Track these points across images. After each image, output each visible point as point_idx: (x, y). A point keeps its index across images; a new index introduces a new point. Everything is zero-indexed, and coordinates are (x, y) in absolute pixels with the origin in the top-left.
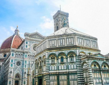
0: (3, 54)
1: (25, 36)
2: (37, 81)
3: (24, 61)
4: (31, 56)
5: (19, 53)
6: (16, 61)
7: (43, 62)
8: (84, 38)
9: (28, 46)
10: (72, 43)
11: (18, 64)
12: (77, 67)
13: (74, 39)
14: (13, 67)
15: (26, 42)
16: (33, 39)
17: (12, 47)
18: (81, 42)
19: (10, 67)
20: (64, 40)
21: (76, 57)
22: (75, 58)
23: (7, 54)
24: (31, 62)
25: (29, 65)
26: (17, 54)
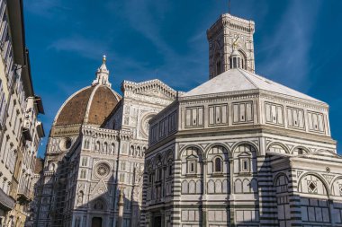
0: (61, 139)
2: (147, 223)
3: (120, 162)
4: (139, 147)
5: (106, 139)
6: (96, 162)
7: (165, 169)
8: (286, 104)
9: (130, 118)
10: (249, 118)
11: (102, 171)
13: (255, 106)
14: (86, 179)
17: (86, 120)
18: (274, 115)
19: (79, 178)
20: (224, 109)
23: (74, 139)
24: (138, 165)
25: (132, 175)
26: (98, 142)
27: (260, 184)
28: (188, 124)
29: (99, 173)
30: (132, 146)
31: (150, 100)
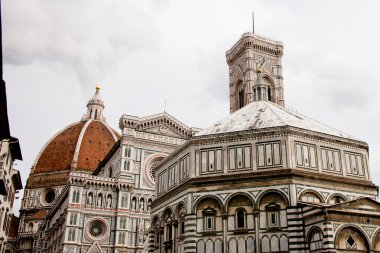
0: (41, 190)
1: (122, 127)
3: (119, 219)
4: (142, 199)
5: (101, 190)
6: (88, 220)
7: (176, 226)
8: (319, 143)
9: (131, 162)
10: (277, 162)
11: (96, 230)
12: (291, 246)
13: (283, 147)
14: (75, 242)
15: (124, 148)
16: (152, 137)
17: (75, 166)
18: (306, 157)
19: (66, 241)
21: (289, 211)
22: (283, 213)
23: (59, 190)
24: (142, 222)
25: (134, 235)
26: (91, 194)
27: (291, 240)
28: (204, 169)
29: (92, 233)
30: (134, 198)
31: (157, 138)
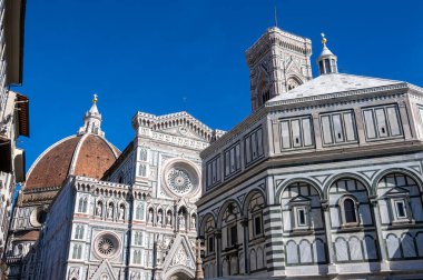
3: (133, 233)
5: (111, 198)
6: (97, 234)
9: (148, 167)
11: (106, 247)
14: (82, 260)
15: (139, 150)
16: (171, 139)
19: (70, 259)
24: (161, 238)
25: (151, 253)
26: (100, 203)
29: (101, 250)
31: (176, 141)
